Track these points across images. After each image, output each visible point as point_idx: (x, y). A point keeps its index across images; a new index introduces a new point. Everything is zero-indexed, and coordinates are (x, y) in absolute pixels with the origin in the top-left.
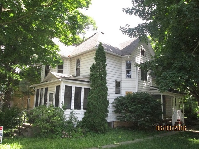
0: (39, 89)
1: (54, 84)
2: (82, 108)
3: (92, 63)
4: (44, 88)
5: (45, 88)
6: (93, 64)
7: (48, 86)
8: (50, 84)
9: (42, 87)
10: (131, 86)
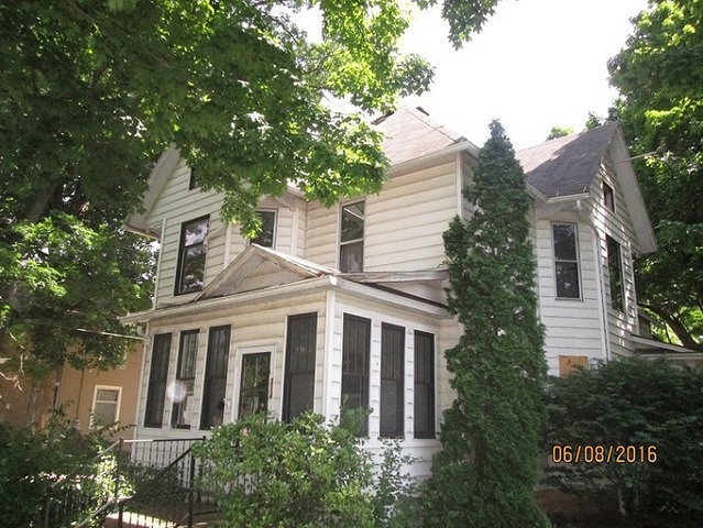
0: (169, 336)
1: (273, 308)
2: (409, 432)
3: (449, 215)
4: (205, 326)
5: (213, 330)
6: (457, 219)
7: (234, 320)
8: (247, 307)
9: (189, 321)
10: (579, 333)
